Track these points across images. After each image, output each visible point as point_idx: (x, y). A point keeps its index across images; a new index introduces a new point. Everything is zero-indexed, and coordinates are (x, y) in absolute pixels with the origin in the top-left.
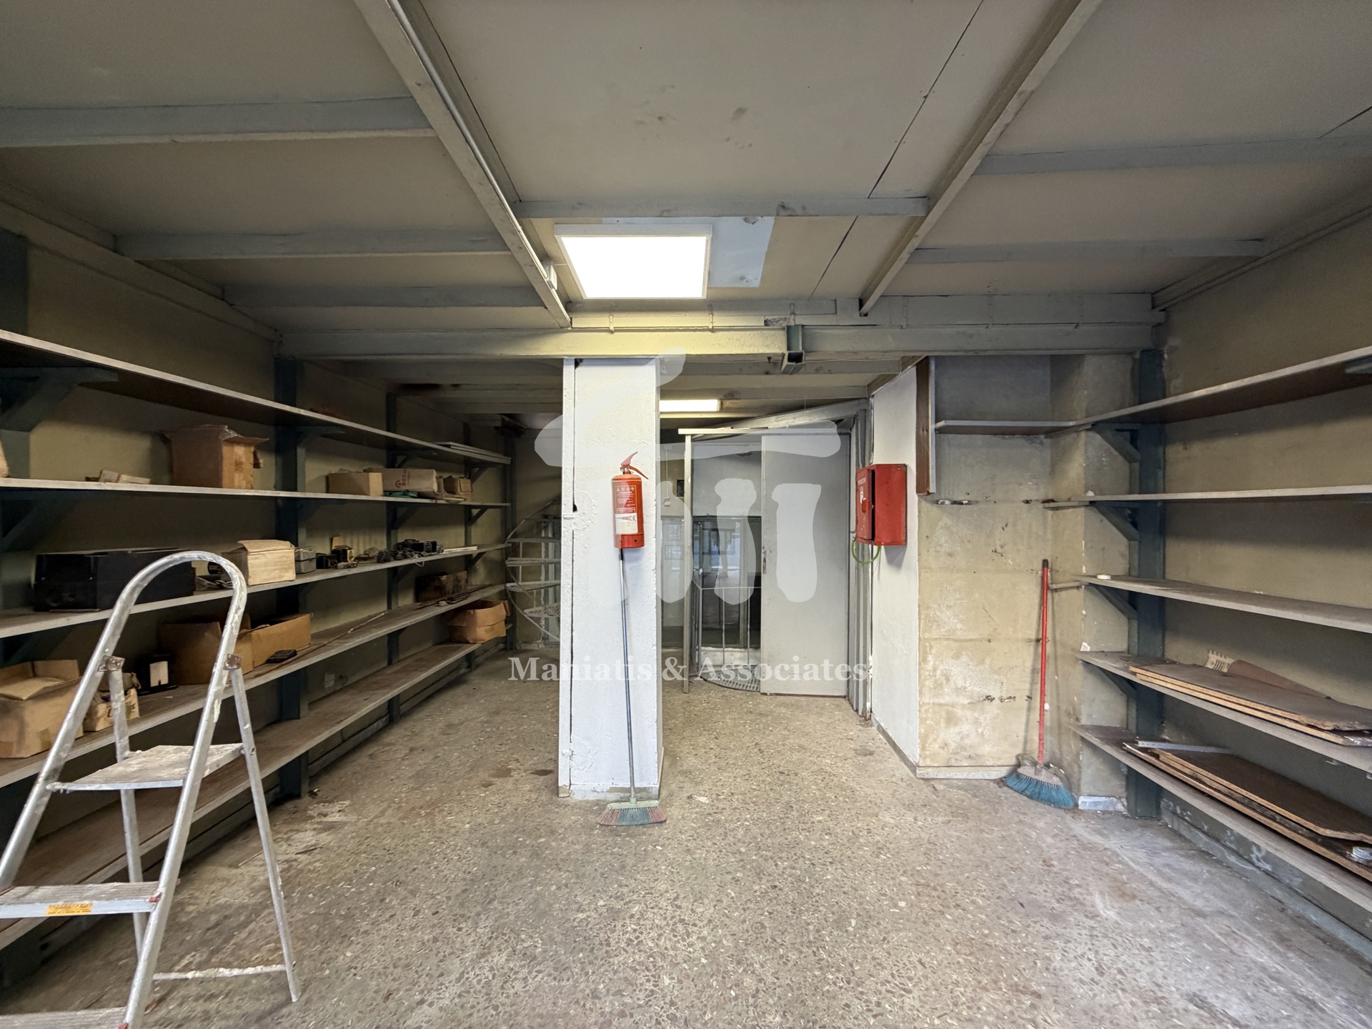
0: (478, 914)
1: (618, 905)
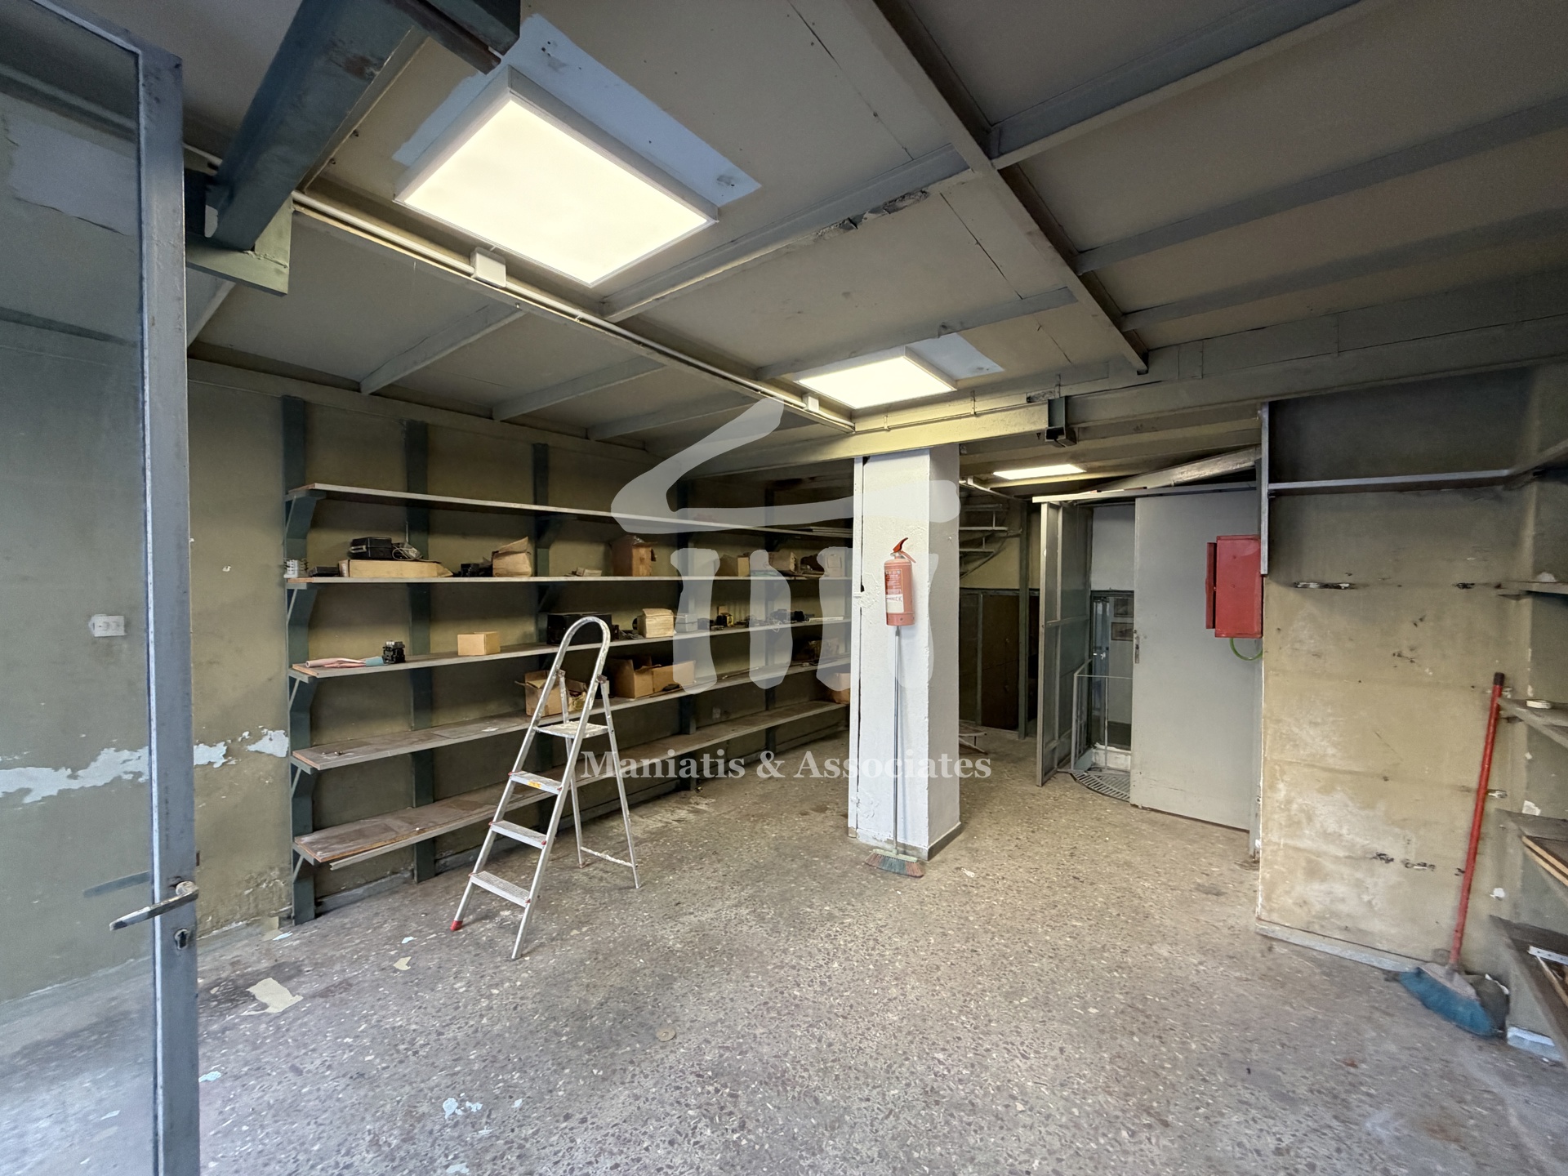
0: (747, 885)
1: (837, 913)
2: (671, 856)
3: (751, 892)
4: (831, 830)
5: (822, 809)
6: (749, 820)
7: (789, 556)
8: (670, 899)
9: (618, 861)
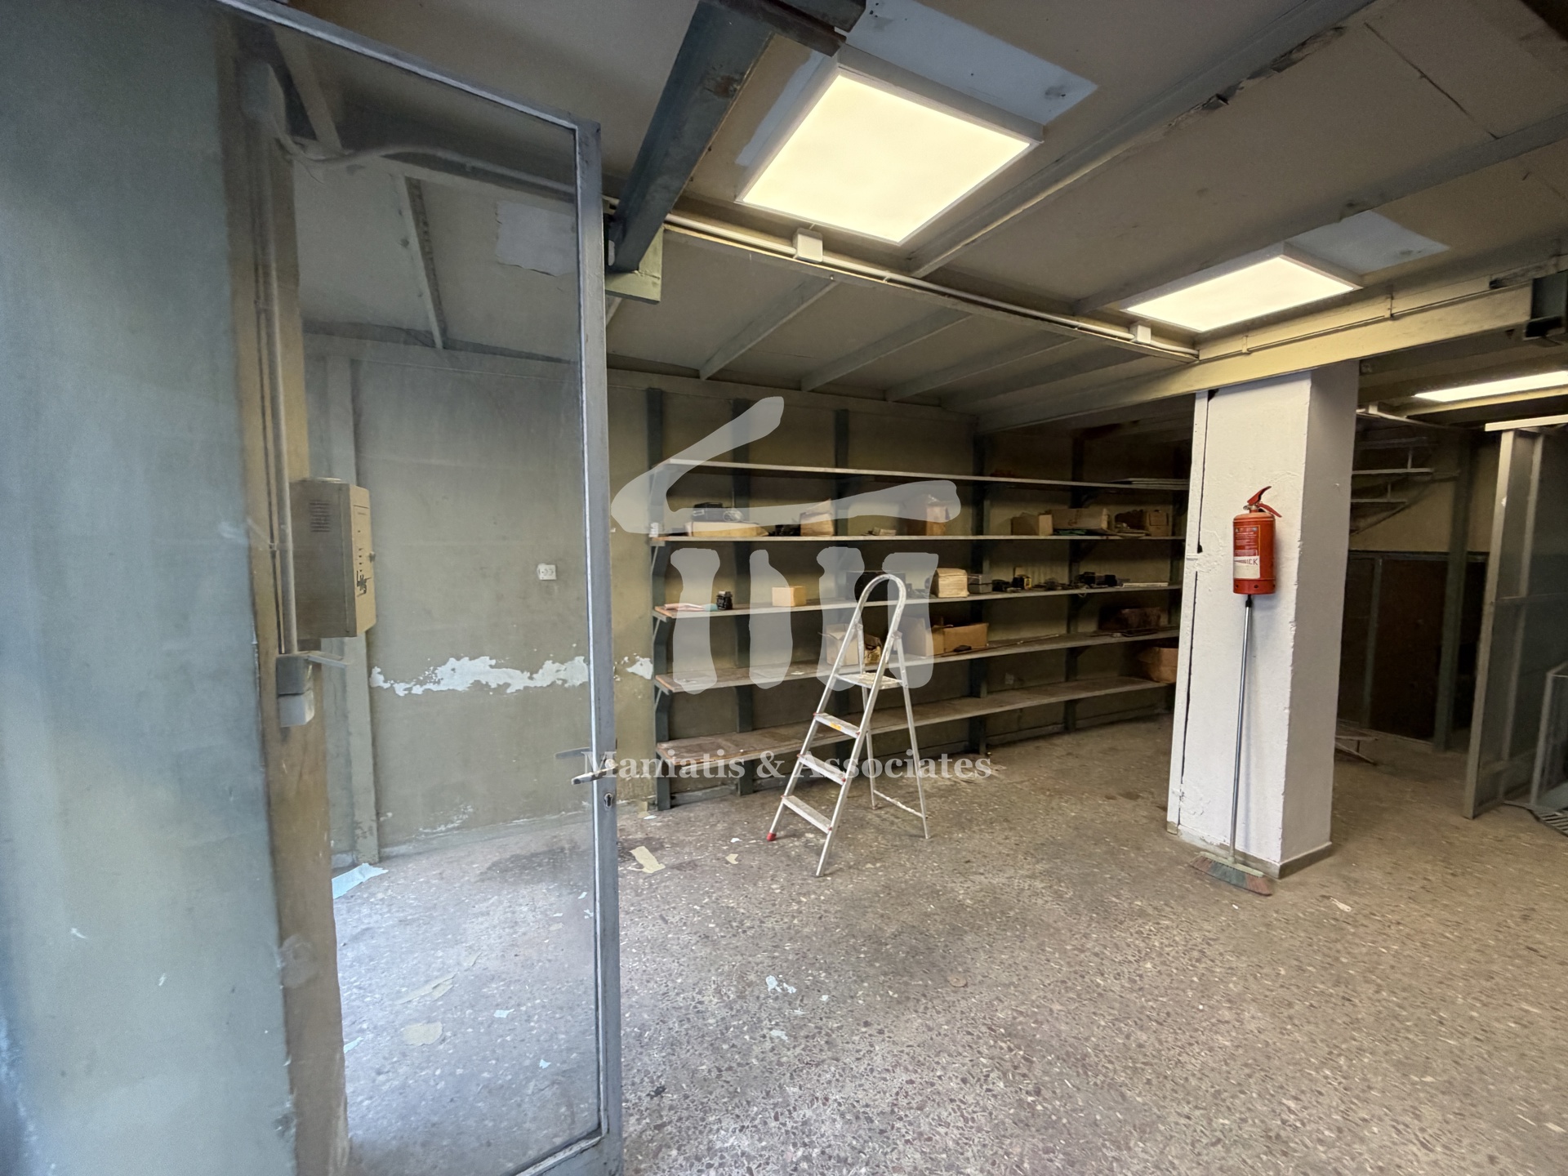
2: (960, 815)
3: (1047, 866)
4: (1145, 821)
5: (1131, 796)
6: (1044, 793)
7: (1100, 514)
8: (960, 856)
9: (909, 810)
